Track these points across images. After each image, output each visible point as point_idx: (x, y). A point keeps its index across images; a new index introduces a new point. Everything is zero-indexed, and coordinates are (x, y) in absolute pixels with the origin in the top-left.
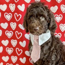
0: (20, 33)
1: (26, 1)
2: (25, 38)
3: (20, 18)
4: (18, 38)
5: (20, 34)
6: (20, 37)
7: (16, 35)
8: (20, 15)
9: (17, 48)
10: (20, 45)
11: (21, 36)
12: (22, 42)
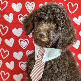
0: (7, 51)
1: (15, 10)
2: (14, 57)
3: (7, 31)
4: (4, 58)
5: (7, 53)
6: (7, 56)
7: (1, 53)
8: (6, 27)
9: (2, 71)
10: (7, 67)
11: (8, 54)
12: (10, 63)
